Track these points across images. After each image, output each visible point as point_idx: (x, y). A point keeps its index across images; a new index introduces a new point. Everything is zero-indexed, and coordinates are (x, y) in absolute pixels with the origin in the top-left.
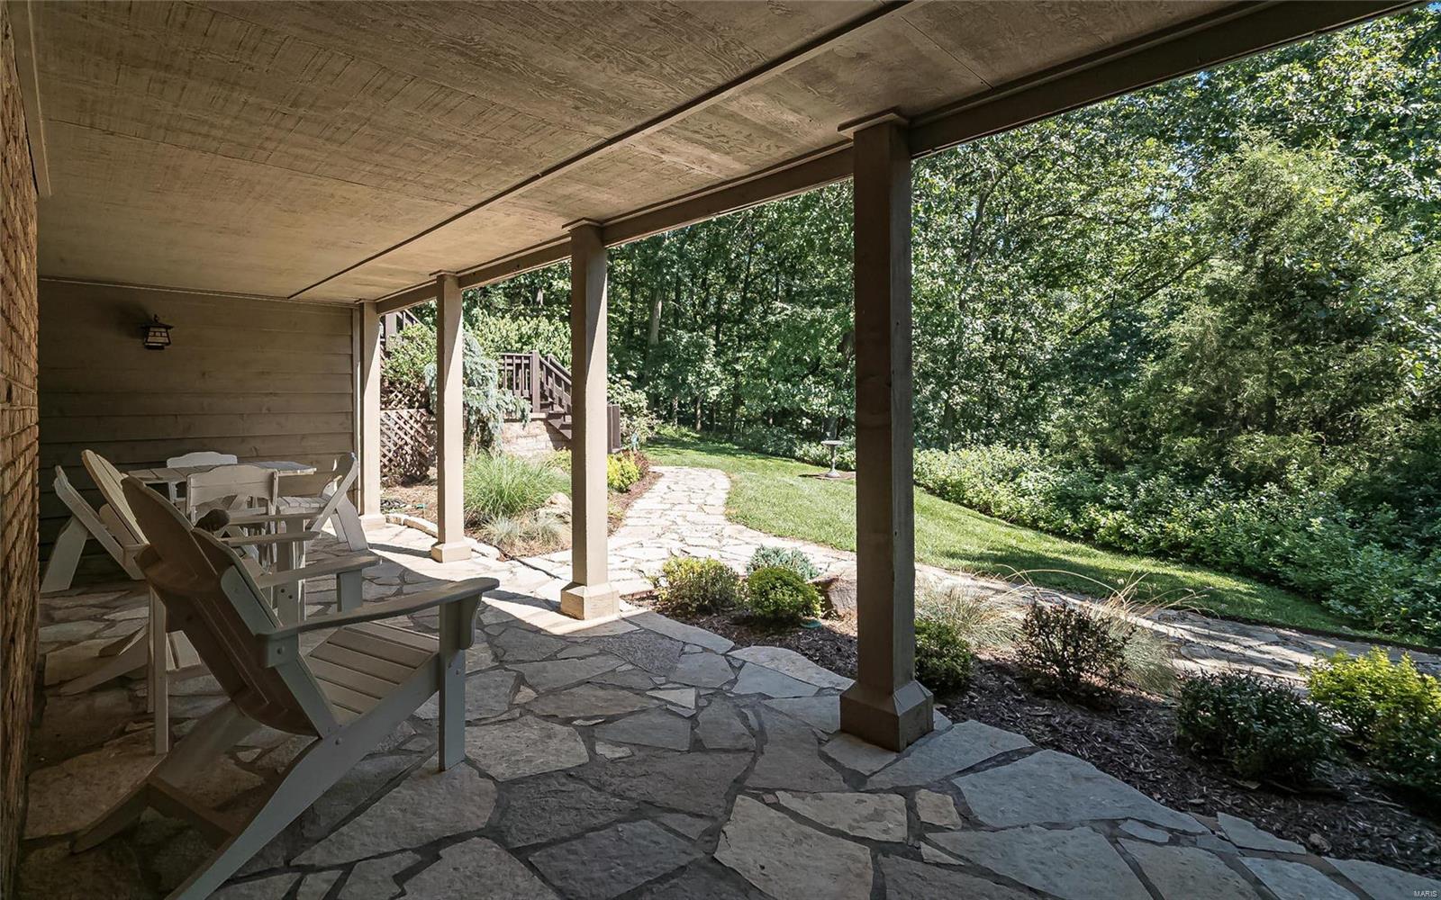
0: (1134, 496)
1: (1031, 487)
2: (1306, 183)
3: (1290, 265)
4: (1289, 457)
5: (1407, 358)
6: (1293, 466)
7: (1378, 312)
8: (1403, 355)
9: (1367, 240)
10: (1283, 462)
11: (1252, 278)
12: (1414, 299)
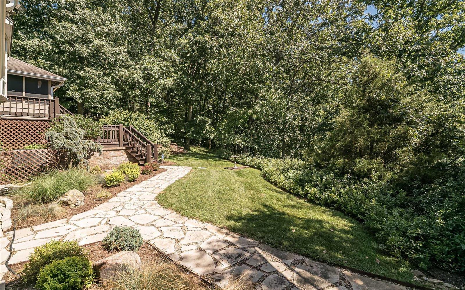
0: (322, 181)
1: (291, 176)
2: (381, 69)
3: (375, 97)
4: (372, 168)
5: (412, 131)
6: (373, 172)
7: (403, 114)
8: (410, 130)
9: (401, 89)
10: (370, 170)
11: (364, 101)
12: (416, 110)
